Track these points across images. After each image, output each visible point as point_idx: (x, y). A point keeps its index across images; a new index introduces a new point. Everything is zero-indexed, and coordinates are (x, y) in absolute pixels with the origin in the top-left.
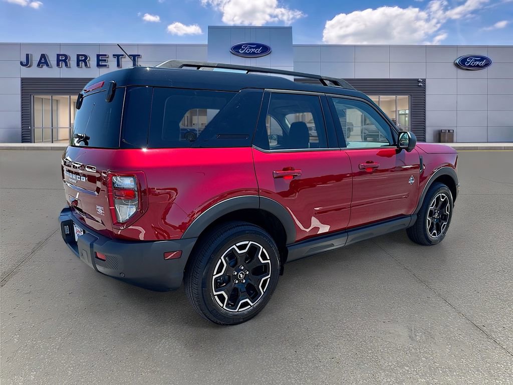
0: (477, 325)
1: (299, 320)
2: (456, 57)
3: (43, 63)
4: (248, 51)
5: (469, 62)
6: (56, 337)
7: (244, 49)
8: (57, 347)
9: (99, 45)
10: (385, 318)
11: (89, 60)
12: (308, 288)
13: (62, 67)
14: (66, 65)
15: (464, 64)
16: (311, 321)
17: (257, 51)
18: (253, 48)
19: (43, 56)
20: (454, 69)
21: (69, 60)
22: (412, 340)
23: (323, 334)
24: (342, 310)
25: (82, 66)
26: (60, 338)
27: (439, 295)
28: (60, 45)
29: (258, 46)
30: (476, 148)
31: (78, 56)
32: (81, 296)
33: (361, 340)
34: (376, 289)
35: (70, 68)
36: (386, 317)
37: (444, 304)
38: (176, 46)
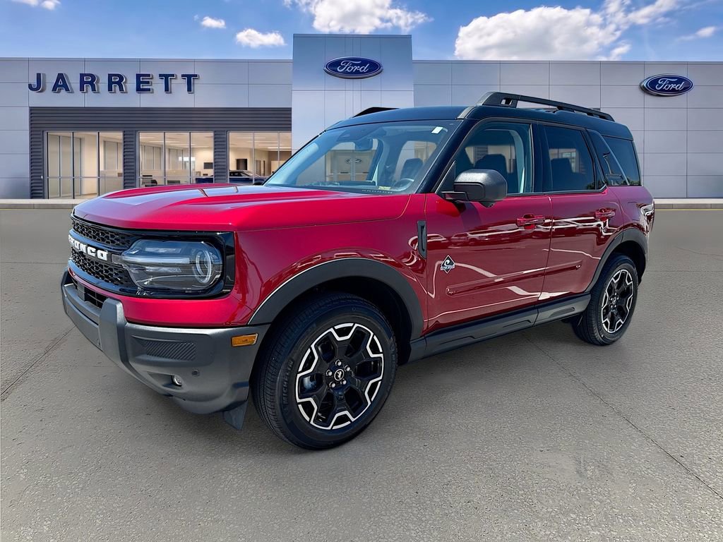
0: (672, 455)
1: (422, 448)
2: (643, 78)
3: (60, 86)
4: (350, 69)
5: (660, 85)
6: (80, 472)
7: (344, 66)
8: (81, 486)
9: (140, 61)
10: (542, 445)
11: (125, 82)
12: (434, 403)
13: (87, 92)
14: (94, 89)
15: (654, 87)
16: (438, 449)
17: (362, 69)
18: (357, 65)
19: (61, 76)
20: (640, 94)
21: (98, 82)
22: (581, 476)
23: (455, 468)
24: (482, 434)
25: (115, 90)
26: (85, 473)
27: (619, 413)
28: (85, 60)
29: (364, 62)
30: (671, 206)
31: (110, 76)
32: (114, 414)
33: (509, 476)
34: (530, 404)
35: (98, 93)
36: (544, 444)
37: (625, 425)
38: (248, 62)
